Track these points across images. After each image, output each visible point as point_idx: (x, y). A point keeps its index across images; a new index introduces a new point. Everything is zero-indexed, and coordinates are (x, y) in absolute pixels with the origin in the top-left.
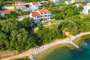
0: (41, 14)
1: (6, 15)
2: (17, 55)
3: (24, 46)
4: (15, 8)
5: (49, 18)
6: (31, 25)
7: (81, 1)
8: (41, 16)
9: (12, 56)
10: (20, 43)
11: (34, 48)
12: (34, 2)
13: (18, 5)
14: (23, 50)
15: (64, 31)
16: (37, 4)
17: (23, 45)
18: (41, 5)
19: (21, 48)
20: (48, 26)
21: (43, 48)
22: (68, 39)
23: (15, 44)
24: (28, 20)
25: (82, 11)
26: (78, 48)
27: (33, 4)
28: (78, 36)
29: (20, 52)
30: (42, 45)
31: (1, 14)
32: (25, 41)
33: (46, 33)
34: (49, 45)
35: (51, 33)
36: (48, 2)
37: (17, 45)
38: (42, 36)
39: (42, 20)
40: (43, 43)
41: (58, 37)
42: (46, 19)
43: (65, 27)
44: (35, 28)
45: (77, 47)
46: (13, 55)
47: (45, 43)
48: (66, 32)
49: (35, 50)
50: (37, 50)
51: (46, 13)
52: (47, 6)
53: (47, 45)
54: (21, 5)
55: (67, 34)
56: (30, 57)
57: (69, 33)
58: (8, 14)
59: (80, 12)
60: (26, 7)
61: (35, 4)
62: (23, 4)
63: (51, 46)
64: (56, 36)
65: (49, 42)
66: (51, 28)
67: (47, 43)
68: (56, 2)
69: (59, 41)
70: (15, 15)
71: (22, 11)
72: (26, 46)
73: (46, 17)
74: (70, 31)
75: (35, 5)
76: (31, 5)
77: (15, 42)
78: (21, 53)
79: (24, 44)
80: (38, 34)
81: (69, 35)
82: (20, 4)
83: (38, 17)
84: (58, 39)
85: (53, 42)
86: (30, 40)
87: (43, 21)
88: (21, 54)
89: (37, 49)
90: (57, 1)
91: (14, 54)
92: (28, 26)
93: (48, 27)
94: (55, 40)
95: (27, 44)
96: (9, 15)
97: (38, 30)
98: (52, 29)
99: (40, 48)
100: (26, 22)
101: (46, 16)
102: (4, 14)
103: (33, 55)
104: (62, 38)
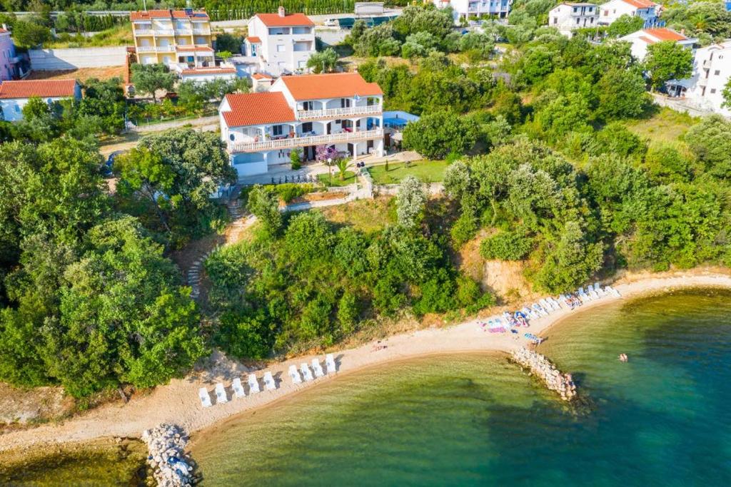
0: (306, 106)
1: (36, 110)
2: (60, 420)
3: (112, 356)
4: (132, 59)
5: (371, 144)
6: (196, 195)
7: (694, 6)
8: (307, 127)
9: (15, 426)
10: (74, 327)
11: (204, 374)
12: (281, 12)
13: (152, 33)
14: (110, 389)
15: (470, 255)
16: (308, 29)
17: (98, 345)
18: (338, 36)
19: (86, 367)
20: (346, 208)
21: (271, 385)
22: (500, 319)
23: (41, 340)
24: (181, 152)
25: (679, 89)
26: (567, 393)
27: (271, 32)
28: (595, 297)
29: (83, 405)
30: (267, 355)
31: (6, 104)
32: (117, 315)
33: (318, 266)
34: (330, 358)
35: (358, 265)
36: (398, 12)
37: (52, 343)
38: (283, 288)
39: (310, 154)
40: (279, 341)
41: (414, 302)
42: (350, 147)
43: (486, 215)
44: (238, 223)
45: (561, 389)
46: (24, 417)
47: (294, 338)
48: (490, 264)
49: (204, 392)
50: (222, 398)
51: (345, 103)
52: (391, 42)
53: (316, 362)
54: (177, 37)
55: (500, 276)
56: (152, 448)
57: (516, 266)
58: (58, 107)
59: (659, 99)
60: (211, 53)
61: (286, 31)
62: (187, 30)
63: (346, 365)
64: (398, 287)
65: (338, 340)
66: (369, 219)
67: (316, 342)
68: (473, 17)
69: (426, 333)
70: (107, 114)
71: (169, 87)
72: (125, 354)
73: (348, 137)
74: (525, 257)
75: (291, 37)
76: (256, 40)
77: (39, 322)
78: (91, 407)
79: (113, 344)
80: (245, 268)
81: (518, 284)
82: (165, 28)
83: (277, 130)
84: (420, 316)
85: (367, 340)
86: (163, 313)
87: (317, 169)
88: (92, 414)
89: (220, 387)
90: (481, 9)
91: (33, 414)
92: (174, 201)
93: (339, 217)
94: (390, 326)
95: (134, 343)
96: (65, 113)
97: (253, 239)
98: (368, 229)
99: (252, 378)
100: (156, 169)
101: (346, 125)
102: (22, 103)
103: (179, 430)
104: (453, 307)
